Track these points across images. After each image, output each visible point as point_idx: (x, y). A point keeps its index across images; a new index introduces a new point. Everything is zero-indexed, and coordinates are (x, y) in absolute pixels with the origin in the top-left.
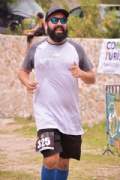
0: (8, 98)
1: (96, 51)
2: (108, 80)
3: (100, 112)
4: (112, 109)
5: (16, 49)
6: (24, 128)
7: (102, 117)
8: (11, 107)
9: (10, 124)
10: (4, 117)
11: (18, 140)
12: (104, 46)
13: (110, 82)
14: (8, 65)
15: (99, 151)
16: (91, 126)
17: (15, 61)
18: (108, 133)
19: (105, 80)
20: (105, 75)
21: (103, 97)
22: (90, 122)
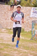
0: (5, 23)
1: (30, 11)
2: (33, 19)
3: (30, 28)
4: (33, 27)
5: (7, 9)
6: (9, 32)
7: (31, 29)
8: (6, 26)
9: (5, 30)
10: (3, 28)
11: (7, 35)
12: (32, 9)
13: (33, 20)
14: (5, 14)
15: (29, 39)
16: (27, 32)
17: (7, 13)
18: (32, 34)
19: (32, 19)
20: (32, 17)
21: (31, 24)
22: (27, 31)
